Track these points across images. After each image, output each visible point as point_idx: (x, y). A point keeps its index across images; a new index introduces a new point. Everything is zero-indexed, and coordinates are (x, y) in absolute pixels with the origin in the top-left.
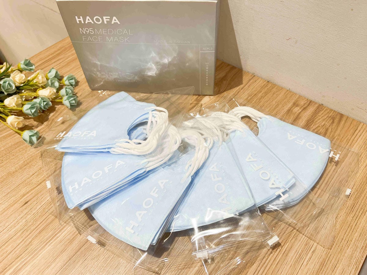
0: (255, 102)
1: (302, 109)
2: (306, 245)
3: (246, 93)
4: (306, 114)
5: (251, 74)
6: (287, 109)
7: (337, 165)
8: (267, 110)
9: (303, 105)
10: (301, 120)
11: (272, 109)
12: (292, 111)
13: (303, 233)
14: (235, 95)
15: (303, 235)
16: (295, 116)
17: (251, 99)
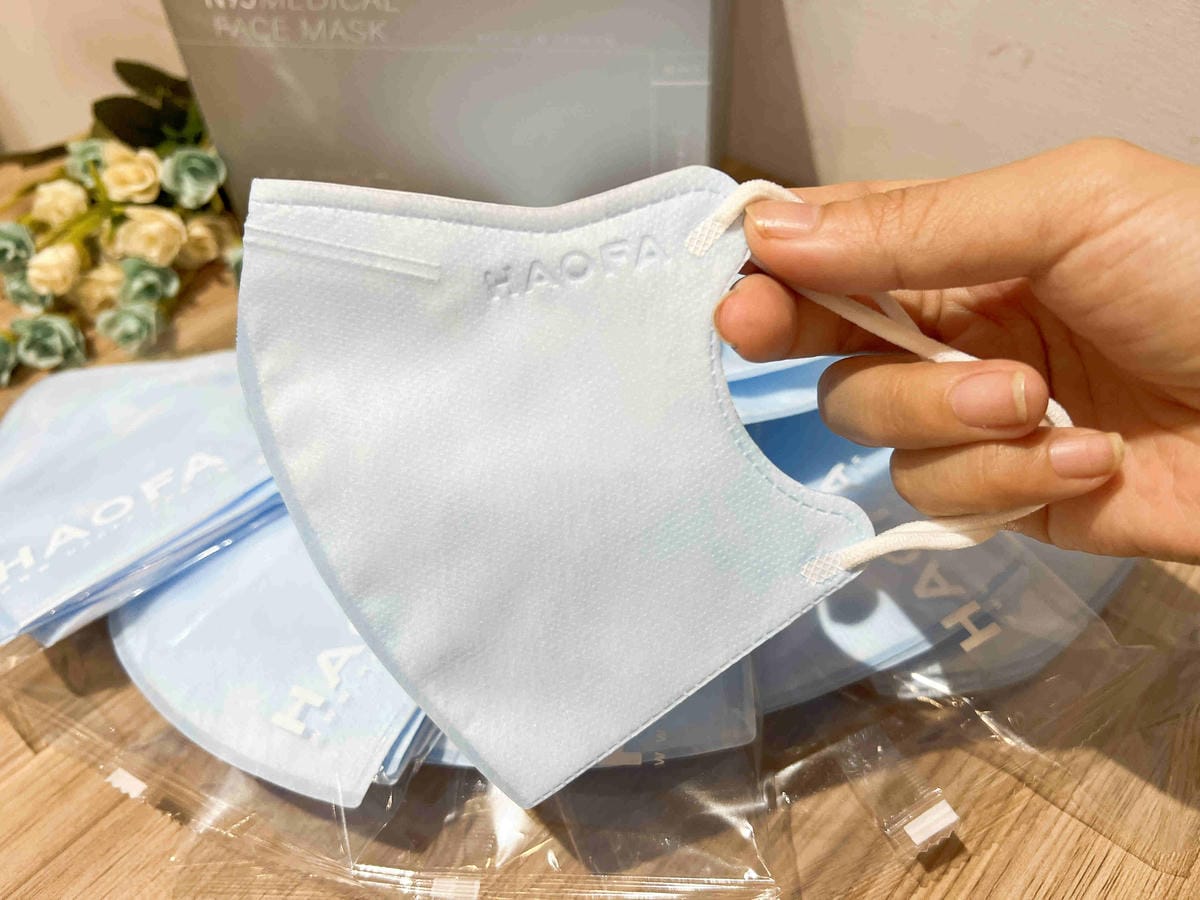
2: (1075, 854)
13: (1062, 802)
15: (1063, 810)
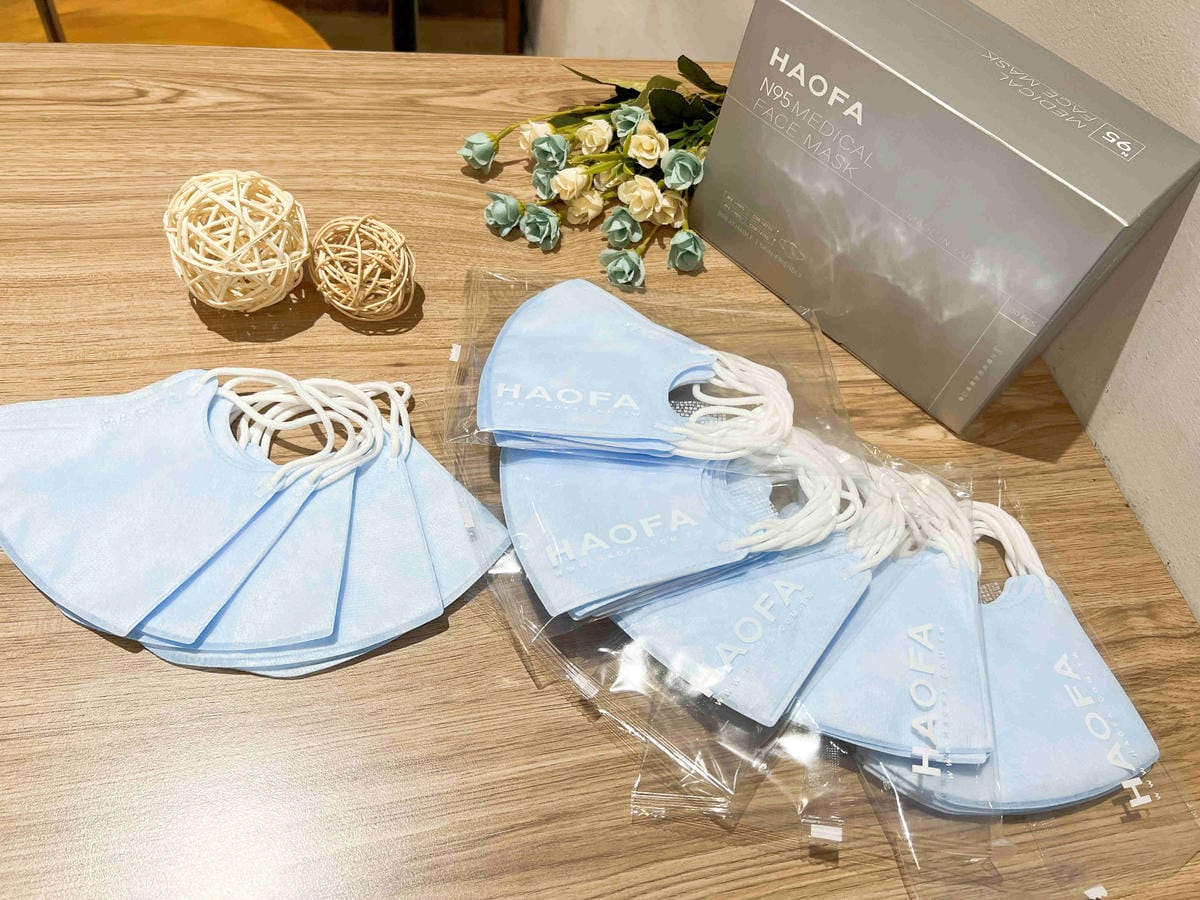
0: (1050, 528)
1: (1157, 632)
3: (1046, 490)
4: (1157, 651)
5: (1096, 456)
6: (1119, 603)
7: (1127, 821)
8: (1063, 568)
9: (1168, 626)
10: (1128, 655)
11: (1077, 574)
12: (1128, 617)
13: (909, 882)
14: (1012, 475)
15: (905, 886)
16: (1125, 633)
17: (1044, 512)
